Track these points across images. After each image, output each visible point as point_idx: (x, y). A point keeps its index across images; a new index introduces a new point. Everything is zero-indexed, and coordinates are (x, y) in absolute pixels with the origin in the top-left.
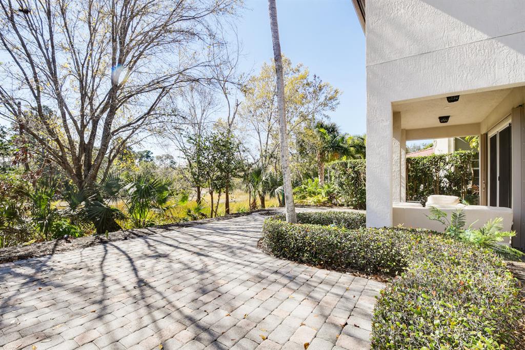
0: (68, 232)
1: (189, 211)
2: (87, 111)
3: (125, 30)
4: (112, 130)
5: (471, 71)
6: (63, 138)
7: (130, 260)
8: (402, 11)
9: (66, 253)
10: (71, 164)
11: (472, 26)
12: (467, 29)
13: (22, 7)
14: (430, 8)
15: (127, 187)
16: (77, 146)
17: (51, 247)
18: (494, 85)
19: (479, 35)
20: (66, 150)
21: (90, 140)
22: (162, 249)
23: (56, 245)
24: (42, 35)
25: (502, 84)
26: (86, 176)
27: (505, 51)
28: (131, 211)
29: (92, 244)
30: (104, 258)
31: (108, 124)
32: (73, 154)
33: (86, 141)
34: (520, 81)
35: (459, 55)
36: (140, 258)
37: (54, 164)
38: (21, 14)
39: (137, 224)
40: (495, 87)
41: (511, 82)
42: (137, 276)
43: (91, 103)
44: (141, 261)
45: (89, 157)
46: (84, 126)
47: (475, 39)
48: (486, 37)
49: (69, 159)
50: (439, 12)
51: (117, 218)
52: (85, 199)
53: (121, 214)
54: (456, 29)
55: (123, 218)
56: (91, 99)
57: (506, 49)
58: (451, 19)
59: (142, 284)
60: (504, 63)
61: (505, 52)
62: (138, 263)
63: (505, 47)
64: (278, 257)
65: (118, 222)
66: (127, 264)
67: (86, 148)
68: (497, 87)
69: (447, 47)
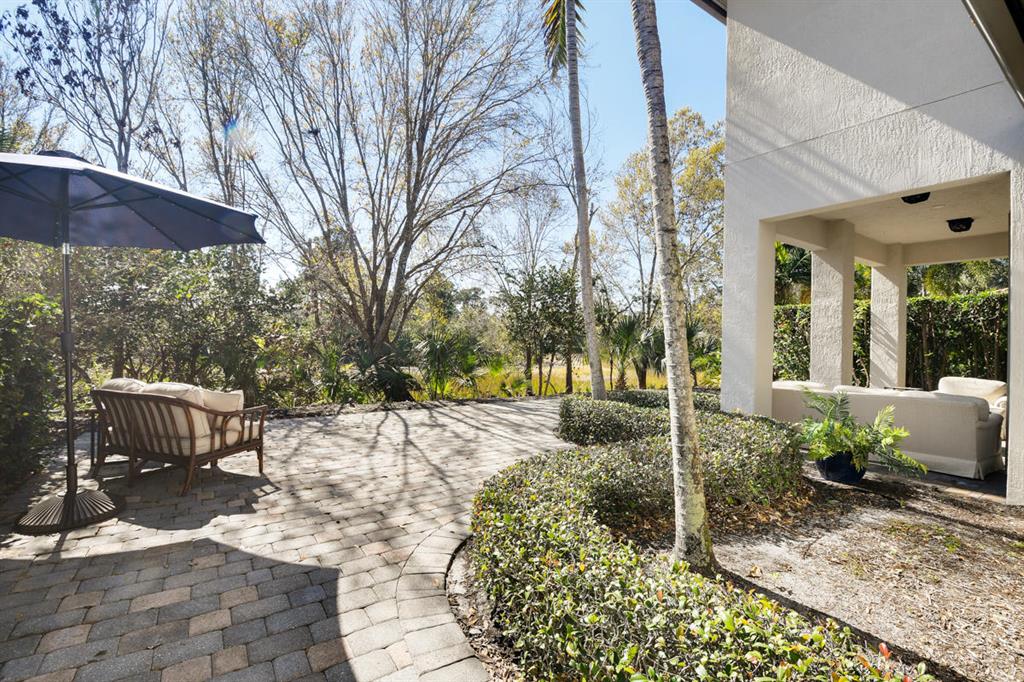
0: (355, 398)
1: (504, 385)
2: (381, 245)
3: (424, 130)
4: (407, 270)
5: (879, 165)
6: (354, 284)
7: (406, 426)
8: (778, 74)
9: (349, 416)
10: (363, 317)
11: (882, 91)
12: (875, 96)
13: (312, 127)
14: (819, 66)
15: (419, 347)
16: (369, 294)
17: (337, 409)
18: (915, 186)
19: (893, 105)
20: (357, 298)
21: (383, 284)
22: (442, 420)
23: (342, 408)
24: (333, 154)
25: (928, 184)
26: (377, 331)
27: (935, 128)
28: (428, 380)
29: (375, 410)
30: (382, 422)
31: (402, 263)
32: (365, 304)
33: (379, 286)
34: (957, 178)
35: (860, 140)
36: (416, 425)
37: (345, 316)
38: (311, 136)
39: (434, 396)
40: (917, 189)
41: (942, 181)
42: (406, 437)
43: (386, 235)
44: (415, 428)
45: (381, 306)
46: (376, 268)
47: (886, 111)
48: (904, 107)
49: (361, 310)
50: (832, 70)
51: (412, 388)
52: (375, 362)
53: (415, 383)
54: (857, 96)
55: (419, 389)
56: (385, 229)
57: (935, 125)
58: (851, 81)
59: (408, 442)
60: (931, 148)
61: (934, 130)
62: (411, 429)
63: (934, 121)
64: (565, 439)
65: (412, 393)
66: (402, 429)
67: (379, 295)
68: (921, 189)
69: (843, 127)
